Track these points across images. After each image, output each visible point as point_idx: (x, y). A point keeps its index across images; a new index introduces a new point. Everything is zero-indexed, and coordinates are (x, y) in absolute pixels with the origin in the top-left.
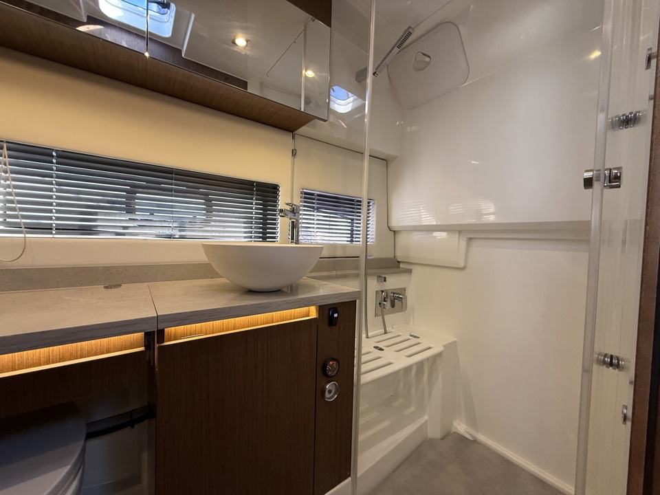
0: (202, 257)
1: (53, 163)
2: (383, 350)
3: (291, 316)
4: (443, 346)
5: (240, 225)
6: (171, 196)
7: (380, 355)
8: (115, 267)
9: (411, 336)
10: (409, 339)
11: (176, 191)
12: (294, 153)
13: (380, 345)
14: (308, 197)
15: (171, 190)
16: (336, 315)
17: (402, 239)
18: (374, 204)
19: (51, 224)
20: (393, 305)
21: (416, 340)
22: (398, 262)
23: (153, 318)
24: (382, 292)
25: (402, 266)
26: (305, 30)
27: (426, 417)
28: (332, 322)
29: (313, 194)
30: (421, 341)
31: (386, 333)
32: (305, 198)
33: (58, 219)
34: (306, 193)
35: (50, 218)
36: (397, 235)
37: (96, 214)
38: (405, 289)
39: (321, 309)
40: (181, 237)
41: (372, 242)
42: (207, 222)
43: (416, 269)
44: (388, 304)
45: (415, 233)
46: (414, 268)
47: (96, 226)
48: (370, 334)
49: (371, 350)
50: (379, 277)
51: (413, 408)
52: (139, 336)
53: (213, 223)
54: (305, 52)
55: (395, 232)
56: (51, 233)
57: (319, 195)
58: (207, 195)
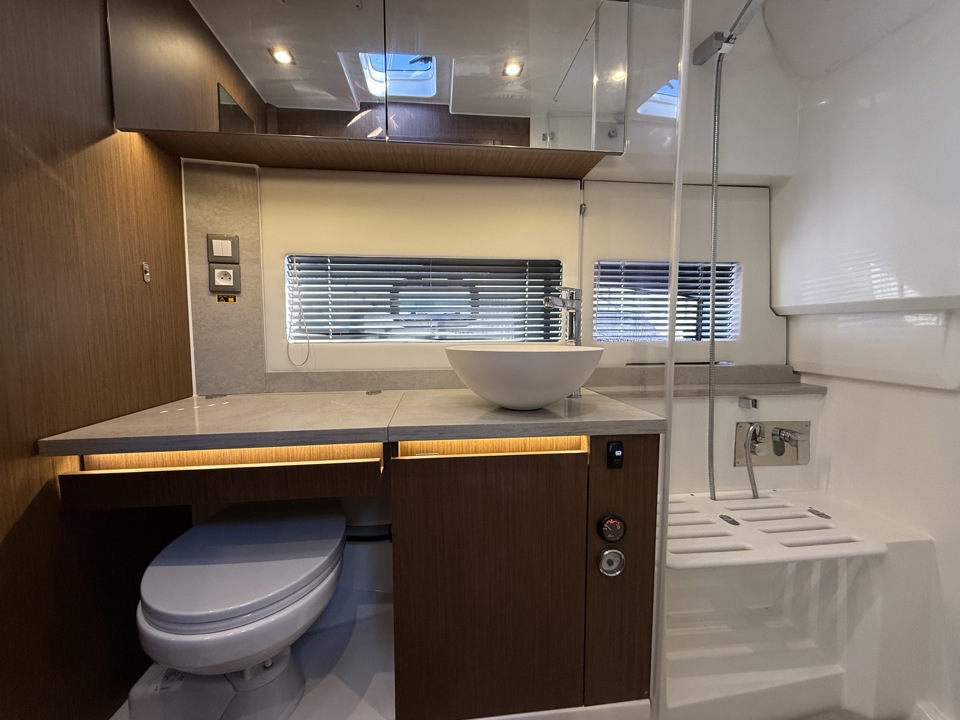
0: (445, 363)
1: (327, 269)
2: (737, 524)
3: (552, 446)
4: (888, 545)
5: (510, 320)
6: (429, 290)
7: (729, 532)
8: (376, 372)
9: (812, 511)
10: (804, 517)
11: (434, 284)
12: (583, 210)
13: (734, 515)
14: (609, 272)
15: (428, 284)
16: (618, 453)
17: (802, 331)
18: (739, 270)
19: (328, 330)
20: (779, 450)
21: (822, 522)
22: (795, 372)
23: (384, 429)
24: (751, 424)
25: (804, 380)
26: (597, 21)
27: (838, 669)
28: (612, 462)
29: (618, 267)
30: (830, 525)
31: (755, 496)
32: (602, 274)
33: (334, 324)
34: (603, 267)
35: (327, 324)
36: (792, 323)
37: (362, 317)
38: (808, 424)
39: (594, 441)
40: (442, 338)
41: (736, 337)
42: (472, 319)
43: (834, 387)
44: (765, 448)
45: (841, 318)
46: (831, 385)
47: (363, 329)
48: (718, 494)
49: (712, 520)
50: (743, 398)
51: (810, 643)
52: (378, 446)
53: (479, 320)
54: (597, 54)
55: (788, 318)
56: (329, 338)
57: (627, 267)
58: (473, 284)
